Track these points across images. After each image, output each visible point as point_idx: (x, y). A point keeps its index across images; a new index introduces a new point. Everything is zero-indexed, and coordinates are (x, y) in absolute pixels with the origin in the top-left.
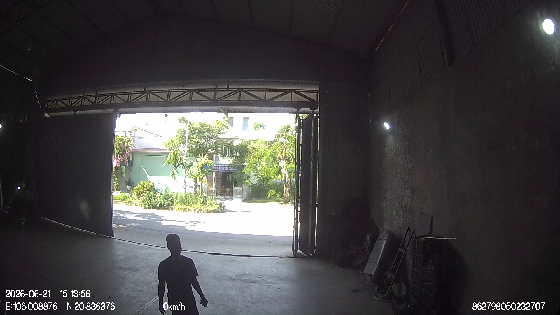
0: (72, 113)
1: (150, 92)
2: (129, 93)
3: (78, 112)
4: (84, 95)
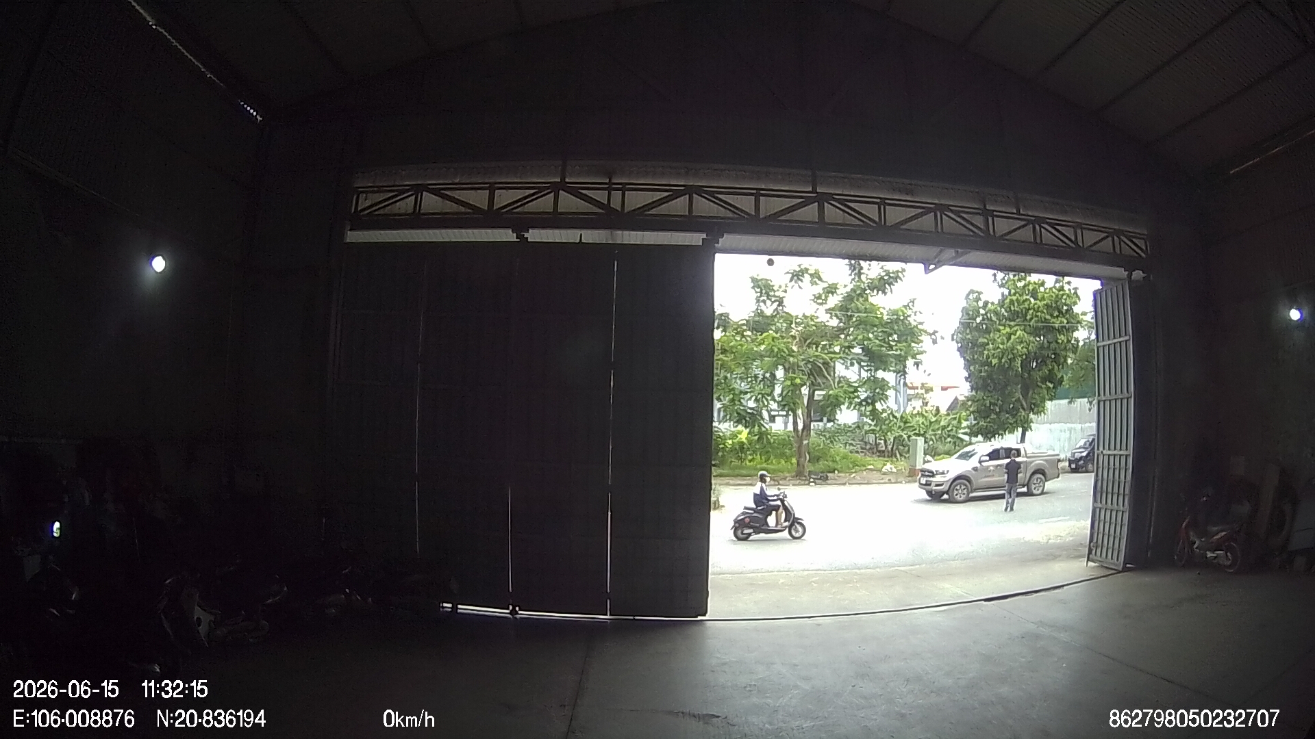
0: (508, 235)
2: (758, 194)
3: (534, 235)
4: (563, 179)
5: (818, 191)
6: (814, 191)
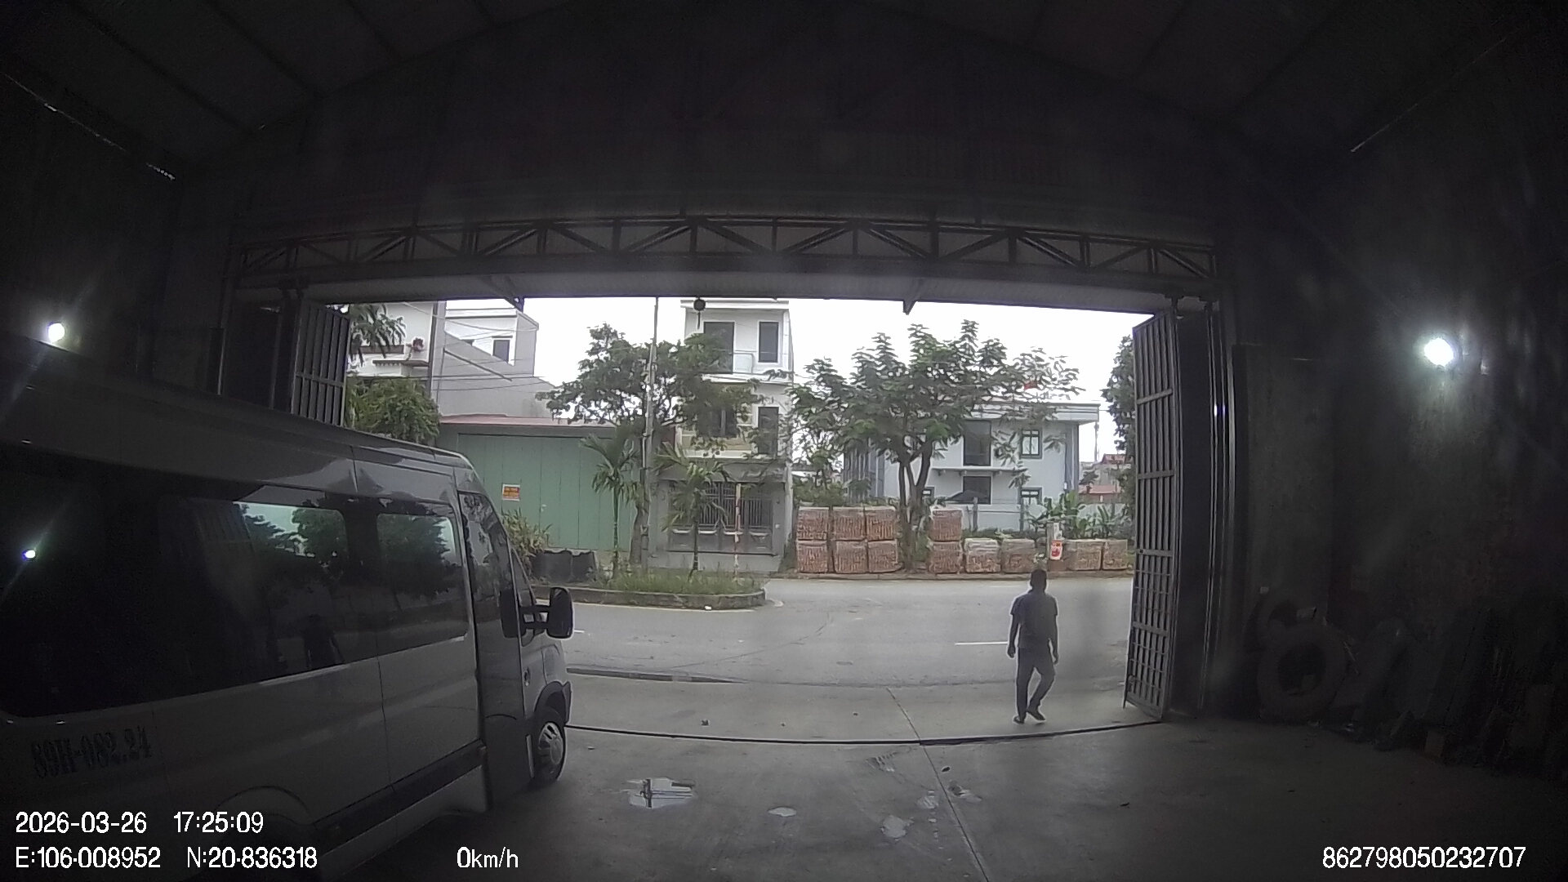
1: (703, 221)
4: (414, 223)
5: (688, 213)
6: (682, 215)
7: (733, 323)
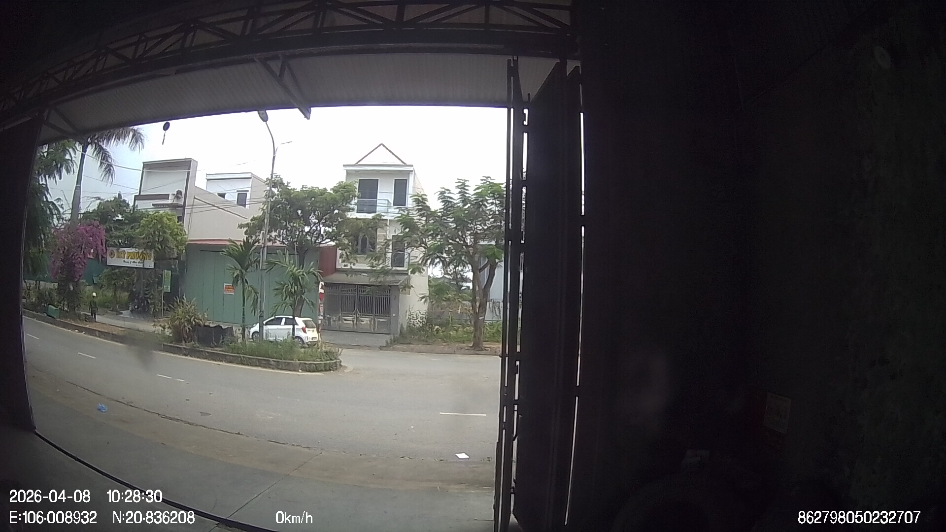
7: (378, 180)
